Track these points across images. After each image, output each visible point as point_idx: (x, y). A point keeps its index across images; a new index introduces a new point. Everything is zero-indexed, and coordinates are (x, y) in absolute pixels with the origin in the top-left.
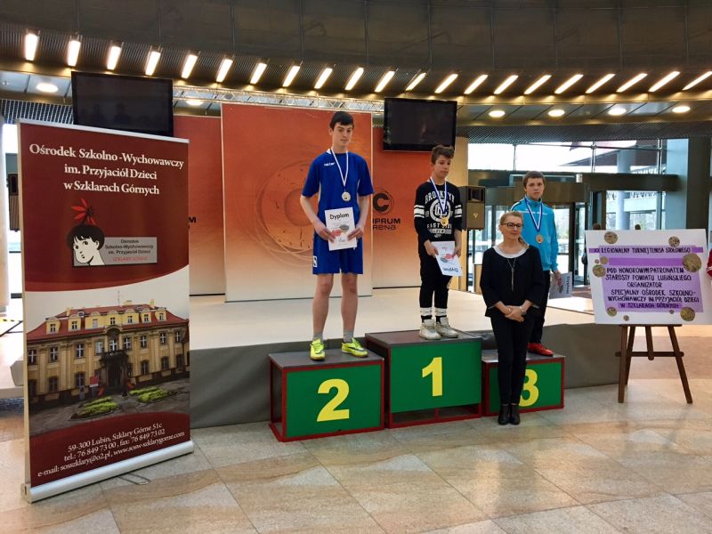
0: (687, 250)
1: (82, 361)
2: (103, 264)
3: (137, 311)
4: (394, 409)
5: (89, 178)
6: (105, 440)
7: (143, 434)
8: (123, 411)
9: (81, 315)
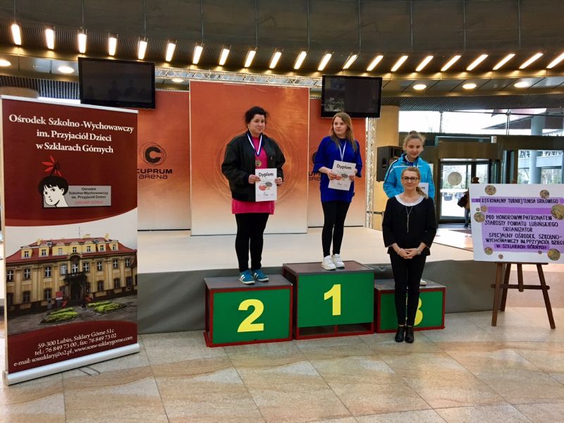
0: (556, 201)
1: (49, 280)
2: (67, 206)
3: (94, 243)
4: (301, 324)
5: (57, 140)
6: (67, 341)
7: (99, 336)
8: (83, 319)
9: (49, 245)
